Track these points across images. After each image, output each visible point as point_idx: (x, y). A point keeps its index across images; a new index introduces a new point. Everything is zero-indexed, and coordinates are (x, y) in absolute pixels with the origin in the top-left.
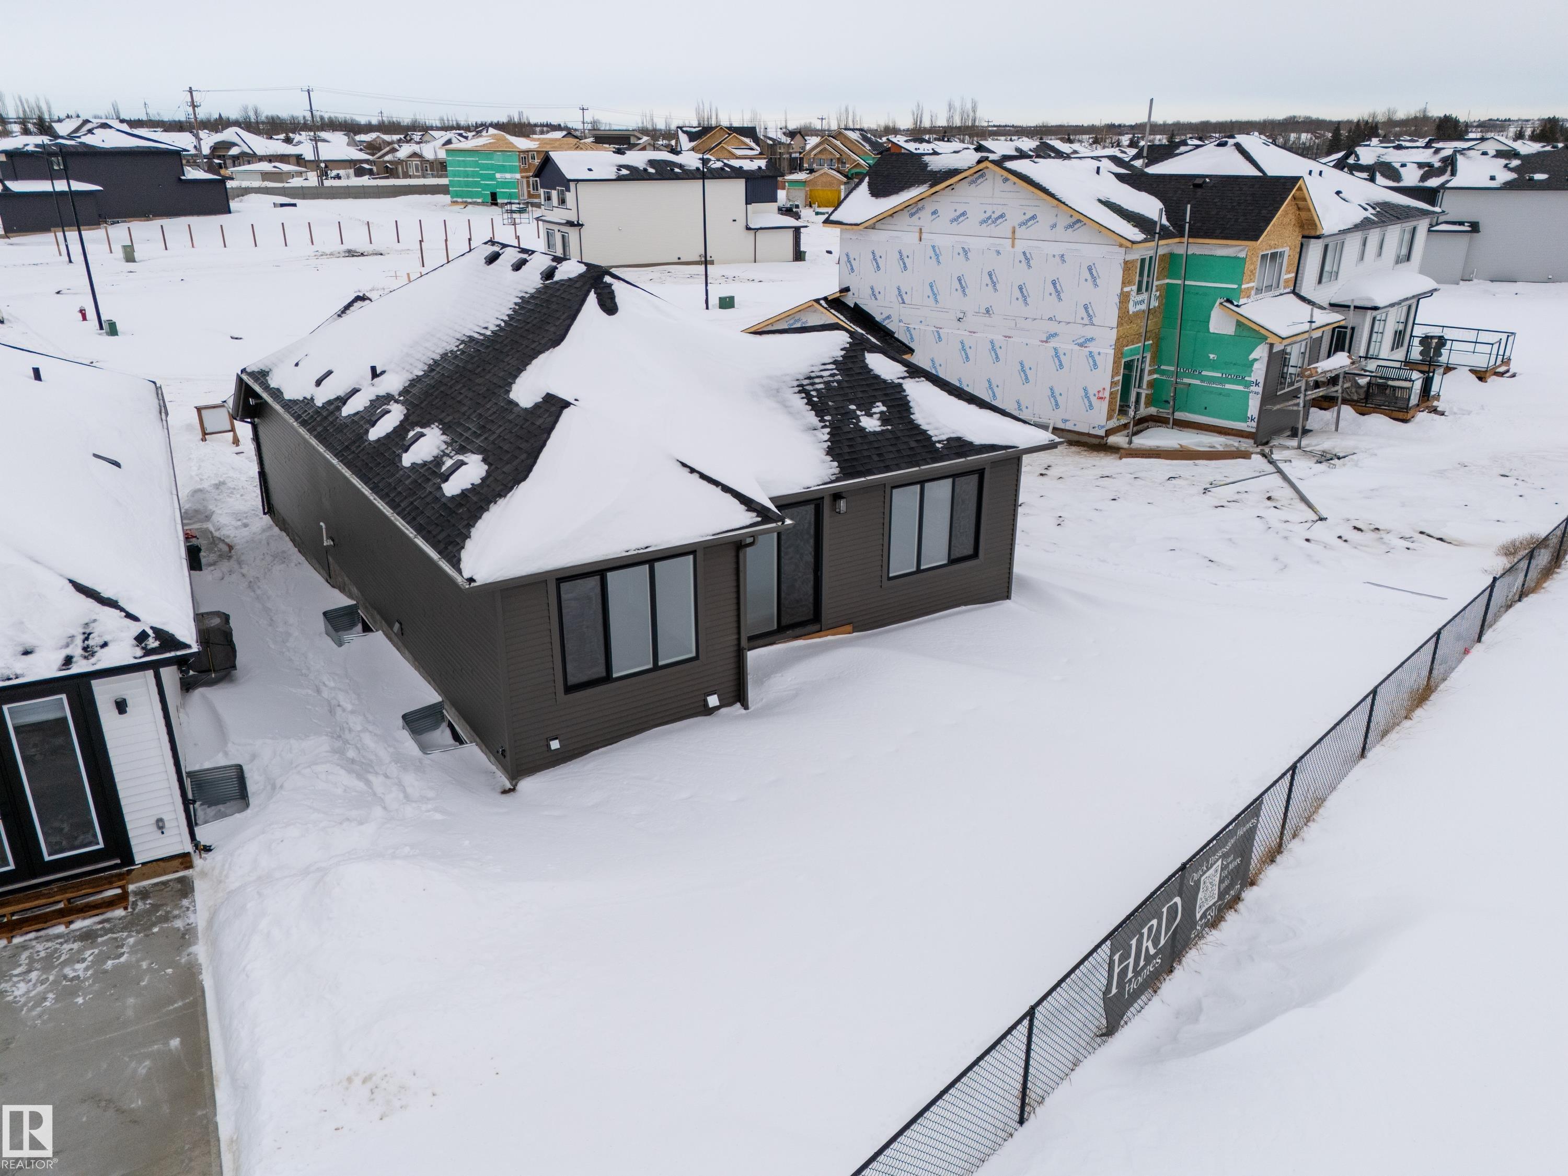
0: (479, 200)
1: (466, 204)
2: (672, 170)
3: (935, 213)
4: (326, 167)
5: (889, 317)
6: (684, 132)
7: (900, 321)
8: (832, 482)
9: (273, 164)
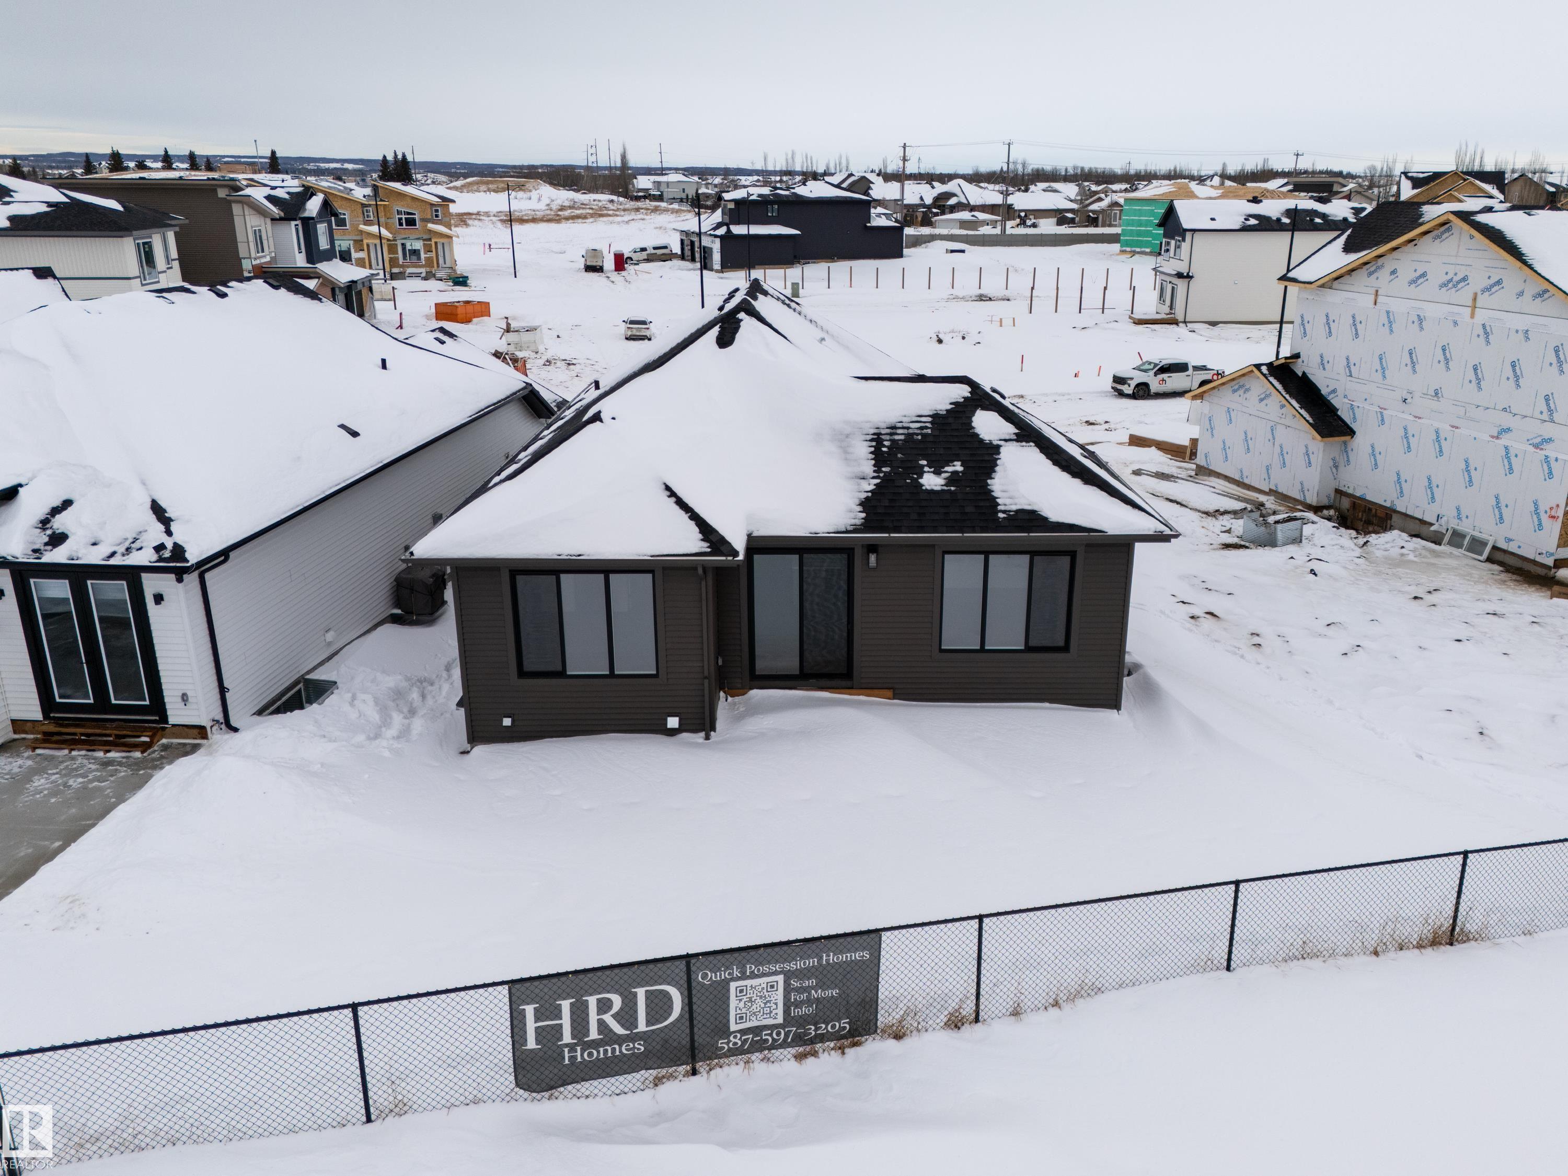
0: (1148, 250)
1: (1134, 253)
2: (1312, 220)
3: (1394, 272)
4: (1026, 216)
5: (1334, 391)
6: (1408, 178)
7: (1345, 396)
8: (847, 532)
9: (973, 213)
